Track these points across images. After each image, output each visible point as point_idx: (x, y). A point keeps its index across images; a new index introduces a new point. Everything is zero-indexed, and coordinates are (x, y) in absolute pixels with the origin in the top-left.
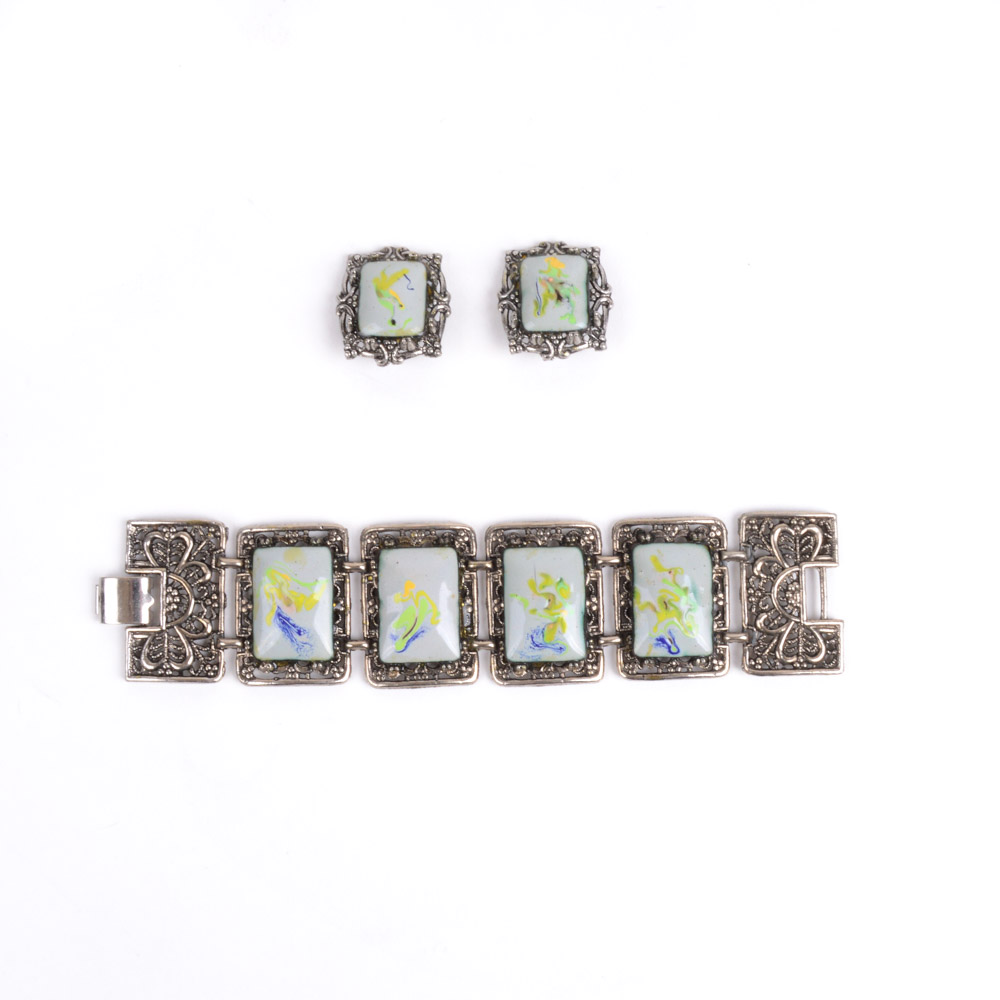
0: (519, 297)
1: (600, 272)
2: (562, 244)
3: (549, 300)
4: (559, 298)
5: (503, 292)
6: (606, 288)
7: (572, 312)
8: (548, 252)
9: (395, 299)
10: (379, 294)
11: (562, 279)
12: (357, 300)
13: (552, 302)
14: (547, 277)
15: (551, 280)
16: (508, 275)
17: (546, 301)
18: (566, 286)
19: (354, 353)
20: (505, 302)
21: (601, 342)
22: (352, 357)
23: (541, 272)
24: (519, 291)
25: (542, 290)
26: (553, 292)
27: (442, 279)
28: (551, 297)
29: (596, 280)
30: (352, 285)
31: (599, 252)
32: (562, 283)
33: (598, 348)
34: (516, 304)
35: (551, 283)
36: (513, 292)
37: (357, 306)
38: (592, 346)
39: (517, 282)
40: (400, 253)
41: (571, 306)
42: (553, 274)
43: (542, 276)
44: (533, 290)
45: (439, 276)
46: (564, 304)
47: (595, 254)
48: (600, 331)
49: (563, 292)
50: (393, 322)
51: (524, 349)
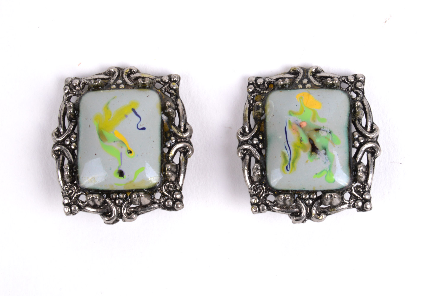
0: (264, 141)
1: (364, 109)
2: (317, 71)
3: (301, 152)
4: (314, 149)
5: (244, 134)
6: (373, 130)
7: (330, 167)
8: (301, 82)
9: (122, 142)
10: (102, 136)
11: (318, 124)
12: (77, 142)
13: (305, 155)
14: (299, 121)
15: (304, 125)
16: (250, 111)
17: (297, 153)
18: (323, 134)
19: (75, 208)
20: (246, 147)
21: (365, 201)
22: (72, 213)
23: (291, 113)
24: (264, 134)
25: (293, 137)
26: (306, 142)
27: (180, 107)
28: (305, 149)
29: (360, 120)
30: (70, 120)
31: (363, 83)
32: (317, 130)
33: (362, 209)
34: (259, 151)
35: (304, 130)
36: (256, 135)
37: (77, 148)
38: (354, 207)
39: (261, 122)
40: (128, 75)
41: (329, 159)
42: (306, 117)
43: (292, 119)
44: (282, 137)
45: (177, 105)
46: (320, 157)
47: (358, 84)
48: (364, 187)
49: (318, 142)
50: (121, 174)
51: (269, 209)
